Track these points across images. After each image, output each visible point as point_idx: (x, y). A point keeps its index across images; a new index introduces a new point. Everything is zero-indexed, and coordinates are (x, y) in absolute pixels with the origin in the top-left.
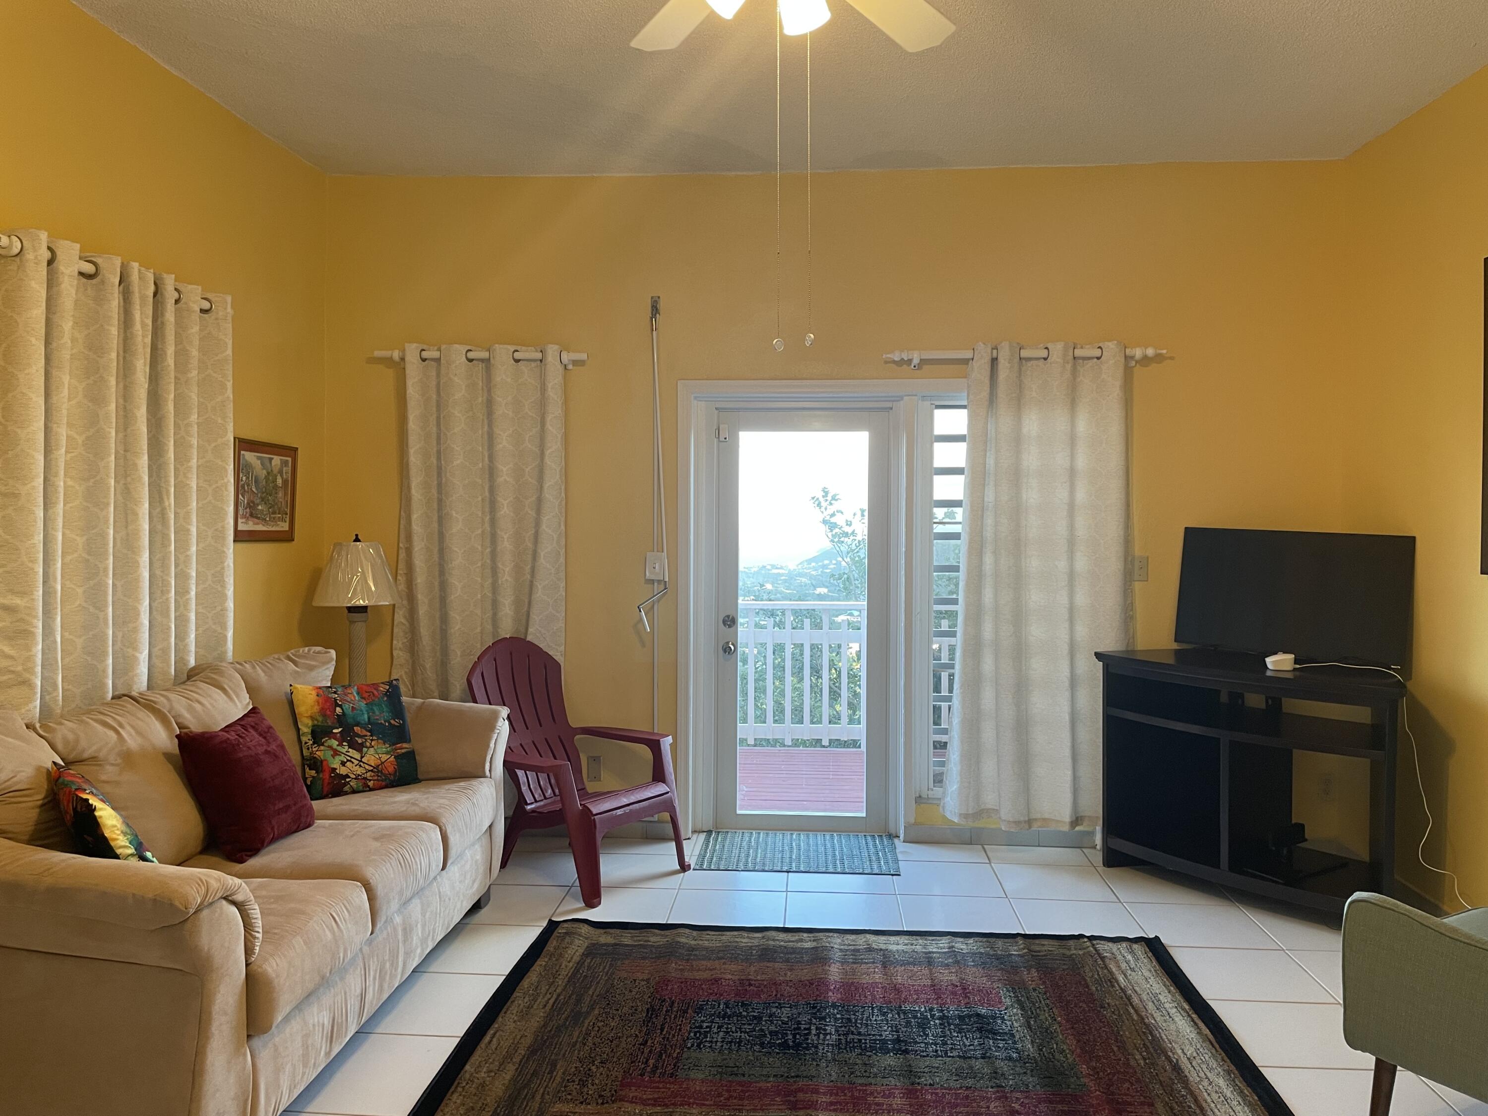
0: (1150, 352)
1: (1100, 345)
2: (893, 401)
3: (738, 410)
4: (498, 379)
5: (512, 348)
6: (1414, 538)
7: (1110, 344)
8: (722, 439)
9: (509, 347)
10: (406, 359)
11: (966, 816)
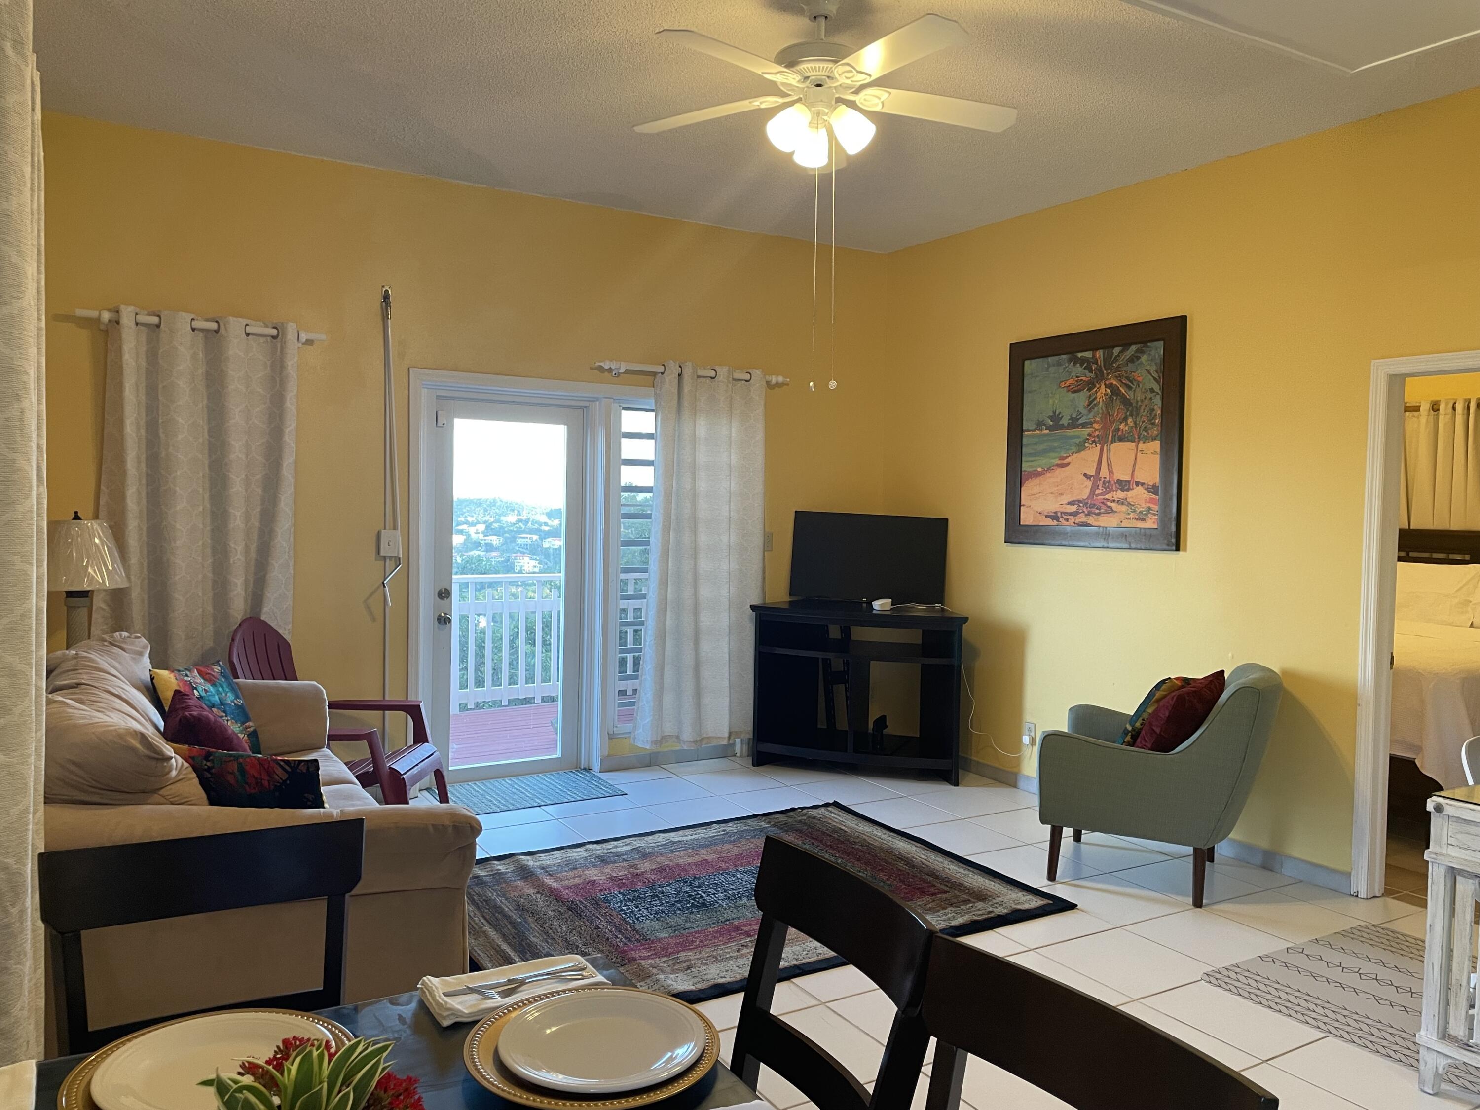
0: (781, 379)
1: (748, 371)
2: (589, 401)
3: (454, 398)
4: (231, 353)
5: (244, 321)
6: (947, 520)
7: (757, 371)
8: (440, 424)
9: (240, 319)
10: (121, 322)
11: (655, 743)
